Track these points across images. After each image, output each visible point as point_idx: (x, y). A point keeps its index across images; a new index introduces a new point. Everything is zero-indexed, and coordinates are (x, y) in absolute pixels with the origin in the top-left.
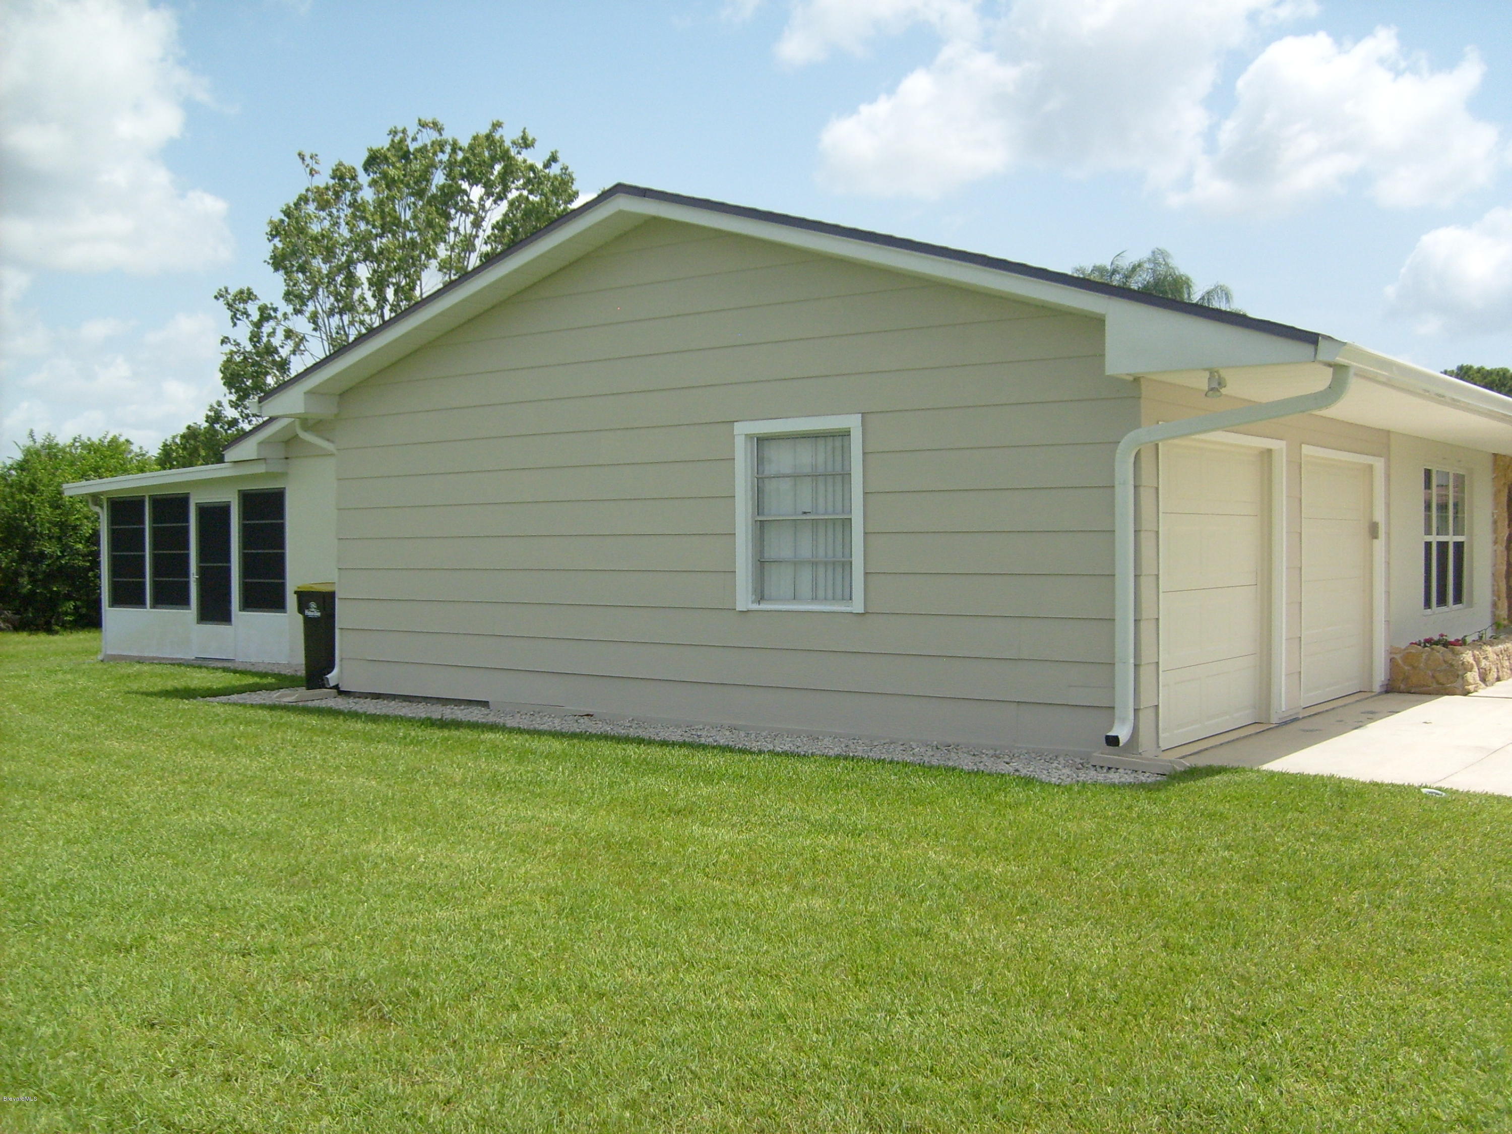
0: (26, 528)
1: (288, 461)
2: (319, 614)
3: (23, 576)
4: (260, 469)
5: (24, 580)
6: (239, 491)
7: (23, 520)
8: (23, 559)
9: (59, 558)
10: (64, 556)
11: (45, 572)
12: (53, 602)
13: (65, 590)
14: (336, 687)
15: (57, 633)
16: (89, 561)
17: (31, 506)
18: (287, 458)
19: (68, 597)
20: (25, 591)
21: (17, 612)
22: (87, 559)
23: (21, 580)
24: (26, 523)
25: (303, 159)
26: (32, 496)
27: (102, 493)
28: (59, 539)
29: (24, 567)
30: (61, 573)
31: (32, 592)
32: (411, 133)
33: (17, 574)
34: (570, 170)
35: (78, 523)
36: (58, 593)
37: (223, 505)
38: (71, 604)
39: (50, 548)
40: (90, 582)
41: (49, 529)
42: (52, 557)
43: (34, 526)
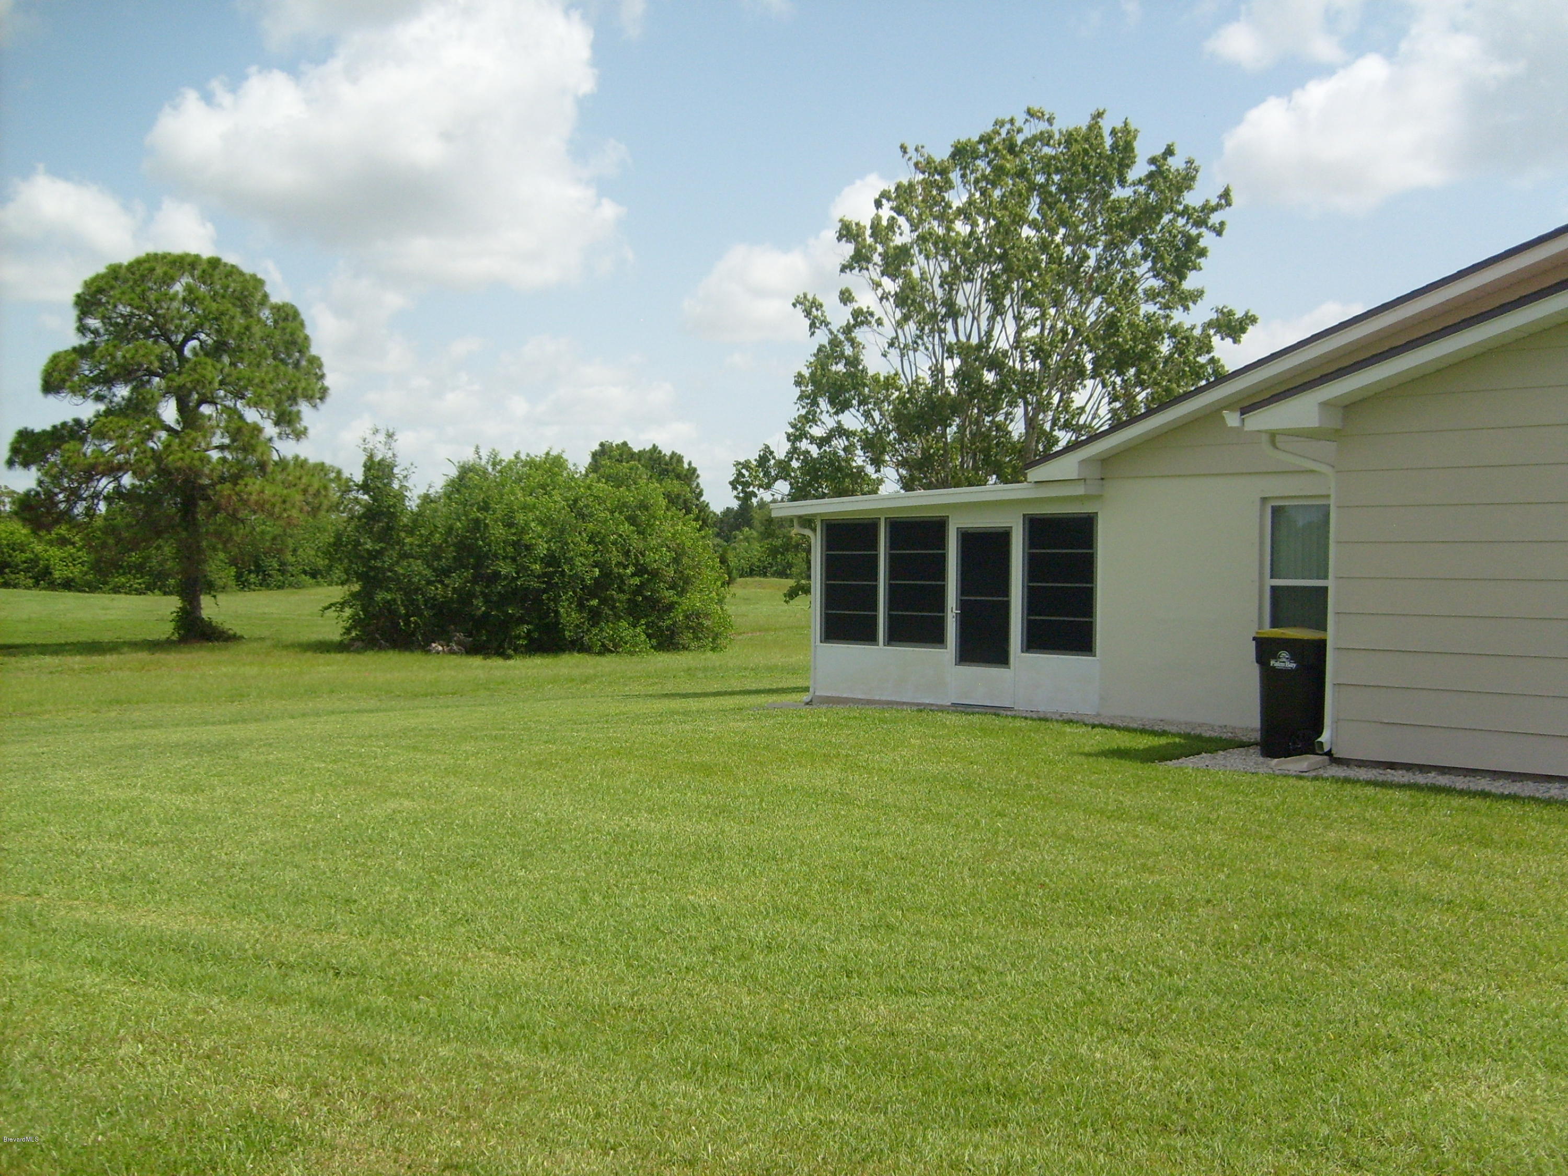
0: (481, 547)
1: (1104, 482)
2: (1293, 665)
3: (477, 598)
4: (1080, 490)
5: (479, 602)
6: (1024, 515)
7: (477, 539)
8: (475, 580)
9: (515, 579)
10: (518, 578)
11: (499, 593)
12: (507, 624)
13: (519, 613)
14: (1329, 753)
15: (509, 657)
16: (544, 582)
17: (485, 524)
18: (1102, 479)
19: (521, 621)
20: (479, 613)
21: (470, 635)
22: (541, 580)
23: (475, 602)
24: (481, 543)
25: (905, 152)
26: (485, 514)
27: (815, 515)
28: (514, 560)
29: (478, 588)
30: (517, 595)
31: (486, 615)
32: (1019, 123)
33: (472, 595)
34: (1196, 164)
35: (534, 542)
36: (512, 616)
37: (1001, 530)
38: (525, 628)
39: (505, 569)
40: (543, 604)
41: (504, 550)
42: (506, 578)
43: (490, 545)
